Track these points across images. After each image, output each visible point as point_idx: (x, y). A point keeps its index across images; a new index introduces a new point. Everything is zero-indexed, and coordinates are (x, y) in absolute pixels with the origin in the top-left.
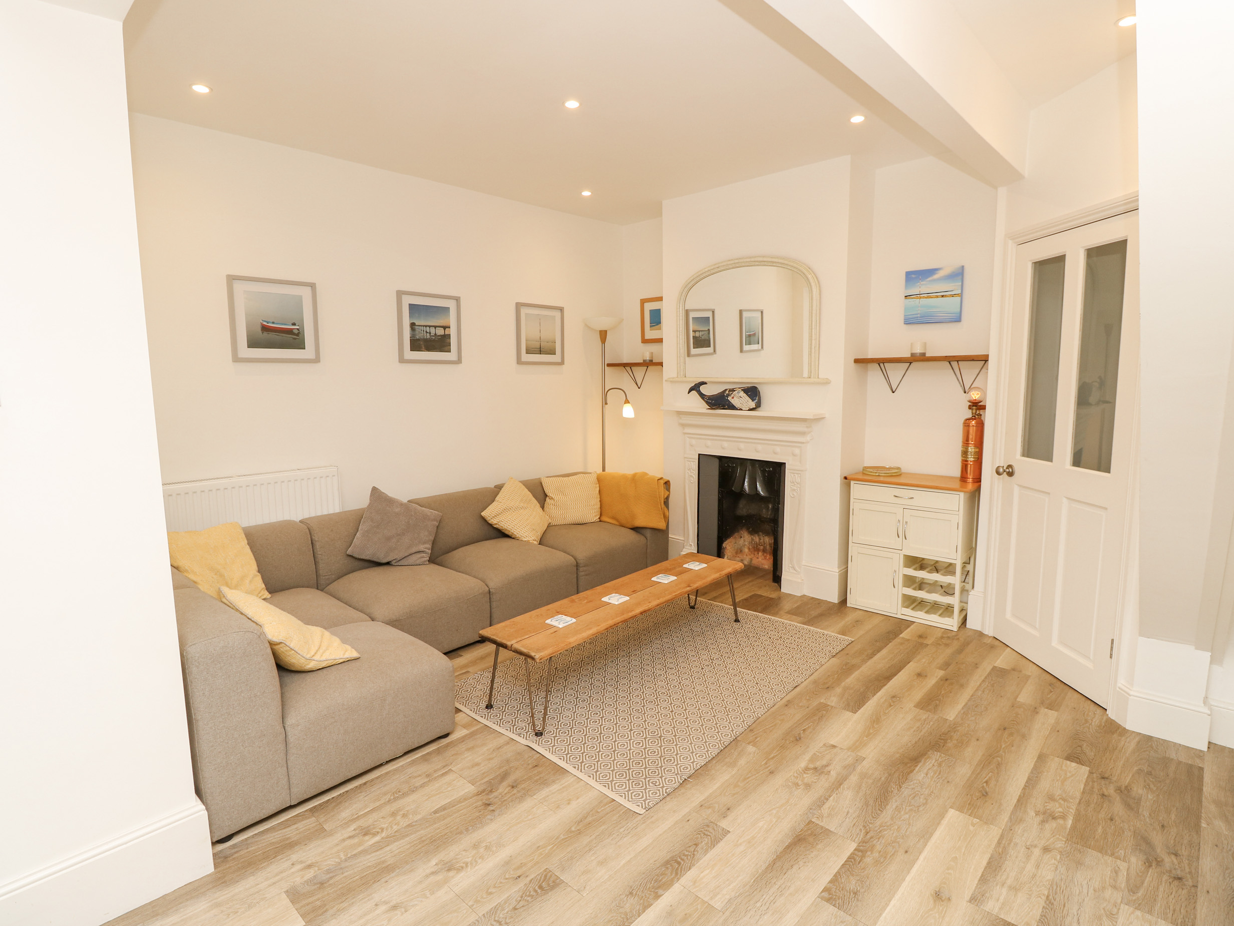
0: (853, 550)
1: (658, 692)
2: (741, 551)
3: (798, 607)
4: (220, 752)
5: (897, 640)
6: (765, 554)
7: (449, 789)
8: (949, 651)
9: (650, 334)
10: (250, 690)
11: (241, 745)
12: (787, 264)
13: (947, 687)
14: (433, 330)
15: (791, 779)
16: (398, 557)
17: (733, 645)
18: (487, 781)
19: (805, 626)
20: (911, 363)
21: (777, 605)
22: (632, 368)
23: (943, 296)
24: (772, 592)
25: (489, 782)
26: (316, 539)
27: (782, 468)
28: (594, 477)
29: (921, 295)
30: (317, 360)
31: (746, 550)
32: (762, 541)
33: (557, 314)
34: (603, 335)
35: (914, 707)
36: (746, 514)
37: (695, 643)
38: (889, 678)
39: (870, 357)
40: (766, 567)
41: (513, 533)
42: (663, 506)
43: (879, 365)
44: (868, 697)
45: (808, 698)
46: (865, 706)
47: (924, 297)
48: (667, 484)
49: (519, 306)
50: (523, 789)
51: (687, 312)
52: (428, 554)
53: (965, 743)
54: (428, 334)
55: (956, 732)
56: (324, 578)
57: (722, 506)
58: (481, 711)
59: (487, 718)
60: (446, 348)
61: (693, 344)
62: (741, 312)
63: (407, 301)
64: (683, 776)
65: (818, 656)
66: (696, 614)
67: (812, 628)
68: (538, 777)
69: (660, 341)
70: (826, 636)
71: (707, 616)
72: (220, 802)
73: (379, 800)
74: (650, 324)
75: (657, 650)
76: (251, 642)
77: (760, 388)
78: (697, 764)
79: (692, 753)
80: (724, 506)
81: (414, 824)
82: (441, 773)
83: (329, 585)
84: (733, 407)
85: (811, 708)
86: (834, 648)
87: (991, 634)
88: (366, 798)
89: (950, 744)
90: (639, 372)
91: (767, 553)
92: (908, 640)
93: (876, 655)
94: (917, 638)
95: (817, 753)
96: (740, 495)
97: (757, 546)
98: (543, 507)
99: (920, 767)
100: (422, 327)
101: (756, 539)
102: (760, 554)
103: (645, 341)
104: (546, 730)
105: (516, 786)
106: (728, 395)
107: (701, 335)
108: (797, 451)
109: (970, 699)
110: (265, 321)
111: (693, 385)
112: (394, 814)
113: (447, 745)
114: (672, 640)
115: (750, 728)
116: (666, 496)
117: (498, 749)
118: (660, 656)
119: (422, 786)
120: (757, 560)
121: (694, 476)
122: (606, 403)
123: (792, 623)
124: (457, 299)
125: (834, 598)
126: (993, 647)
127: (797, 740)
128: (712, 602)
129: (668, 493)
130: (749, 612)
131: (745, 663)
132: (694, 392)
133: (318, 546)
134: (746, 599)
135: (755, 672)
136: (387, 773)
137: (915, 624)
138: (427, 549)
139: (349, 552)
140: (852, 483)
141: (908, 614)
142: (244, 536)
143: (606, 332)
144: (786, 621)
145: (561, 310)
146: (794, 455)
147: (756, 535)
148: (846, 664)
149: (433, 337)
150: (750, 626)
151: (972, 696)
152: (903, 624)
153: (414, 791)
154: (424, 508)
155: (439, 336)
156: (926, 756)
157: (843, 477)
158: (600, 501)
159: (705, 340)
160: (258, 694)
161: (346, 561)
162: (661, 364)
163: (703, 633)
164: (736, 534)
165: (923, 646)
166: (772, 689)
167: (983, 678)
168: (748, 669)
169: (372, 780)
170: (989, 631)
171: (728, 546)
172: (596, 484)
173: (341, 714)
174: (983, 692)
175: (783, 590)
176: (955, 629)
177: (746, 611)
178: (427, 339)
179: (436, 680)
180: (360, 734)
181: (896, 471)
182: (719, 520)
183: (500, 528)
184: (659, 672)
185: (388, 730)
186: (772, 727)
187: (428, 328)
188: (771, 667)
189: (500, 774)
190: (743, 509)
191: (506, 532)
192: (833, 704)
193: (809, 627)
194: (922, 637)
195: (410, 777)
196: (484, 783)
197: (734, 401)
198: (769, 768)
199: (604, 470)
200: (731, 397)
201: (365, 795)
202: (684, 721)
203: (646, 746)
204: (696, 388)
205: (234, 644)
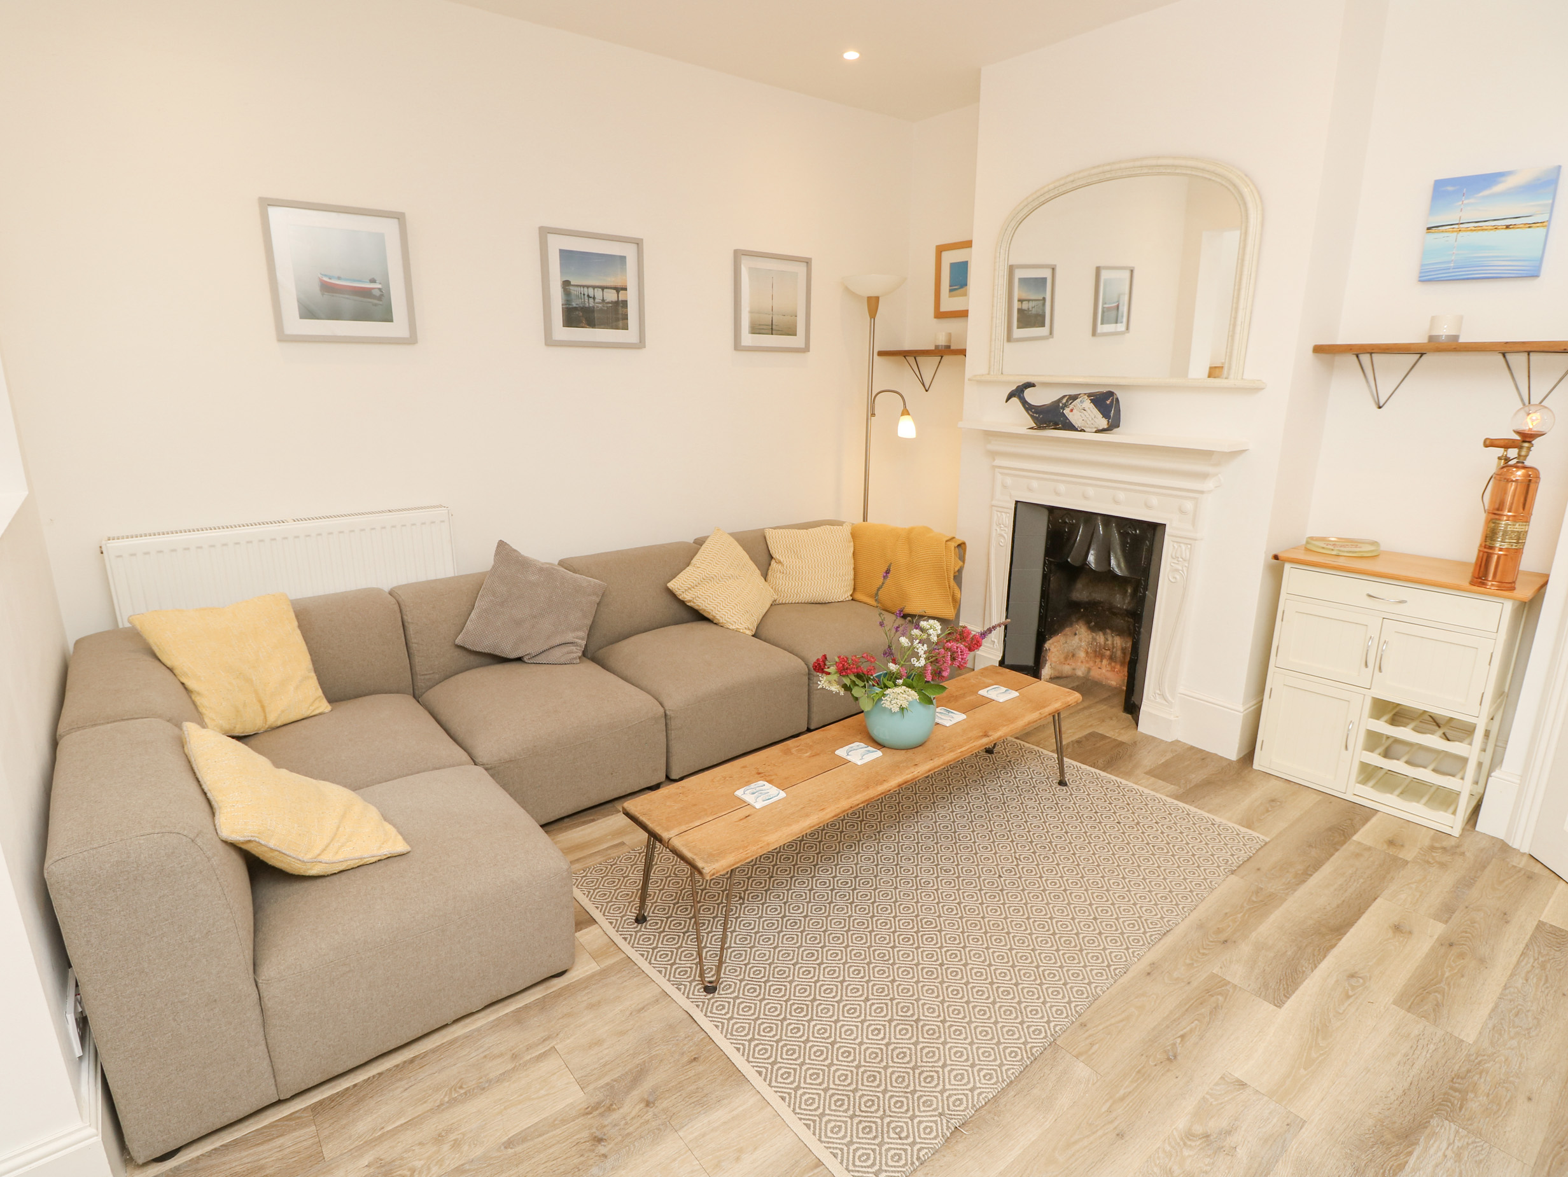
0: (1273, 679)
1: (921, 920)
2: (1073, 656)
3: (1166, 765)
4: (132, 1032)
5: (1348, 848)
6: (1113, 664)
7: (543, 1092)
8: (1448, 879)
9: (949, 303)
10: (180, 931)
11: (170, 1018)
12: (1203, 170)
13: (1453, 961)
14: (598, 294)
15: (1159, 1158)
16: (533, 652)
17: (1055, 831)
18: (607, 1084)
19: (1181, 804)
20: (1422, 354)
21: (1131, 756)
22: (918, 358)
23: (1508, 227)
24: (1122, 731)
25: (609, 1086)
26: (410, 620)
27: (1158, 533)
28: (846, 530)
29: (1462, 226)
30: (412, 340)
31: (1082, 654)
32: (1109, 642)
33: (801, 269)
34: (873, 304)
35: (1395, 1003)
36: (1086, 600)
37: (989, 821)
38: (1339, 929)
39: (1339, 342)
40: (1114, 683)
41: (714, 617)
42: (952, 582)
43: (1357, 357)
44: (1304, 972)
45: (1188, 961)
46: (1297, 992)
47: (1467, 230)
48: (961, 546)
49: (738, 255)
50: (665, 1111)
51: (1011, 269)
52: (581, 646)
53: (1504, 1104)
54: (591, 300)
55: (1484, 1075)
56: (422, 677)
57: (1049, 585)
58: (626, 926)
59: (633, 944)
60: (620, 323)
61: (1018, 321)
62: (1098, 270)
63: (556, 244)
64: (952, 1121)
65: (1205, 870)
66: (994, 763)
67: (1193, 809)
68: (693, 1087)
69: (963, 314)
70: (1219, 827)
71: (1013, 769)
72: (143, 1108)
73: (425, 1102)
74: (950, 286)
75: (926, 830)
76: (173, 853)
77: (1119, 394)
78: (980, 1094)
79: (973, 1066)
80: (1051, 586)
81: (467, 1167)
82: (537, 1053)
83: (430, 688)
84: (1070, 427)
85: (1195, 984)
86: (1232, 855)
87: (1525, 849)
88: (406, 1094)
89: (1474, 1105)
90: (928, 365)
91: (1115, 662)
92: (1369, 849)
93: (1311, 875)
94: (1385, 846)
95: (1208, 1097)
96: (1079, 571)
97: (1100, 650)
98: (765, 576)
99: (1418, 1158)
100: (582, 289)
101: (1100, 638)
102: (1105, 662)
103: (940, 315)
104: (722, 982)
105: (654, 1103)
106: (1065, 406)
107: (1030, 307)
108: (1189, 505)
109: (1501, 994)
110: (325, 275)
111: (1014, 388)
112: (439, 1139)
113: (559, 994)
114: (953, 812)
115: (1082, 1020)
116: (957, 569)
117: (639, 1011)
118: (930, 843)
119: (500, 1079)
120: (1099, 671)
121: (1005, 535)
122: (873, 415)
123: (1158, 795)
124: (638, 243)
125: (1231, 751)
126: (1531, 878)
127: (1169, 1059)
128: (1022, 743)
129: (961, 563)
130: (1083, 766)
131: (1075, 873)
132: (1015, 400)
133: (411, 629)
134: (1078, 742)
135: (1093, 893)
136: (452, 1042)
137: (1378, 815)
138: (579, 639)
139: (458, 641)
140: (1287, 566)
141: (1367, 795)
142: (292, 615)
143: (877, 298)
144: (1146, 791)
145: (807, 262)
146: (1182, 511)
147: (1101, 633)
148: (1258, 891)
149: (600, 305)
150: (1084, 795)
151: (1505, 988)
152: (1356, 816)
153: (484, 1089)
154: (577, 575)
155: (608, 303)
156: (1428, 1131)
157: (1271, 556)
158: (854, 569)
159: (1037, 315)
160: (197, 936)
161: (456, 654)
162: (963, 352)
163: (1004, 803)
164: (1067, 630)
165: (1398, 863)
166: (1122, 933)
167: (1522, 946)
168: (1079, 885)
169: (426, 1054)
170: (1522, 842)
171: (1053, 646)
172: (849, 542)
173: (361, 958)
174: (1527, 980)
175: (1141, 728)
176: (1456, 832)
177: (1079, 764)
178: (589, 307)
179: (537, 893)
180: (398, 986)
181: (1372, 548)
182: (1041, 606)
183: (696, 608)
184: (925, 877)
185: (452, 977)
186: (1121, 1021)
187: (591, 290)
188: (1121, 886)
189: (630, 1070)
190: (1081, 593)
191: (705, 614)
192: (1236, 981)
193: (1187, 806)
194: (1394, 845)
195: (485, 1057)
196: (602, 1087)
197: (1074, 415)
198: (1116, 1124)
199: (865, 519)
200: (1069, 409)
201: (406, 1086)
202: (962, 988)
203: (890, 1039)
204: (1018, 393)
205: (140, 856)
